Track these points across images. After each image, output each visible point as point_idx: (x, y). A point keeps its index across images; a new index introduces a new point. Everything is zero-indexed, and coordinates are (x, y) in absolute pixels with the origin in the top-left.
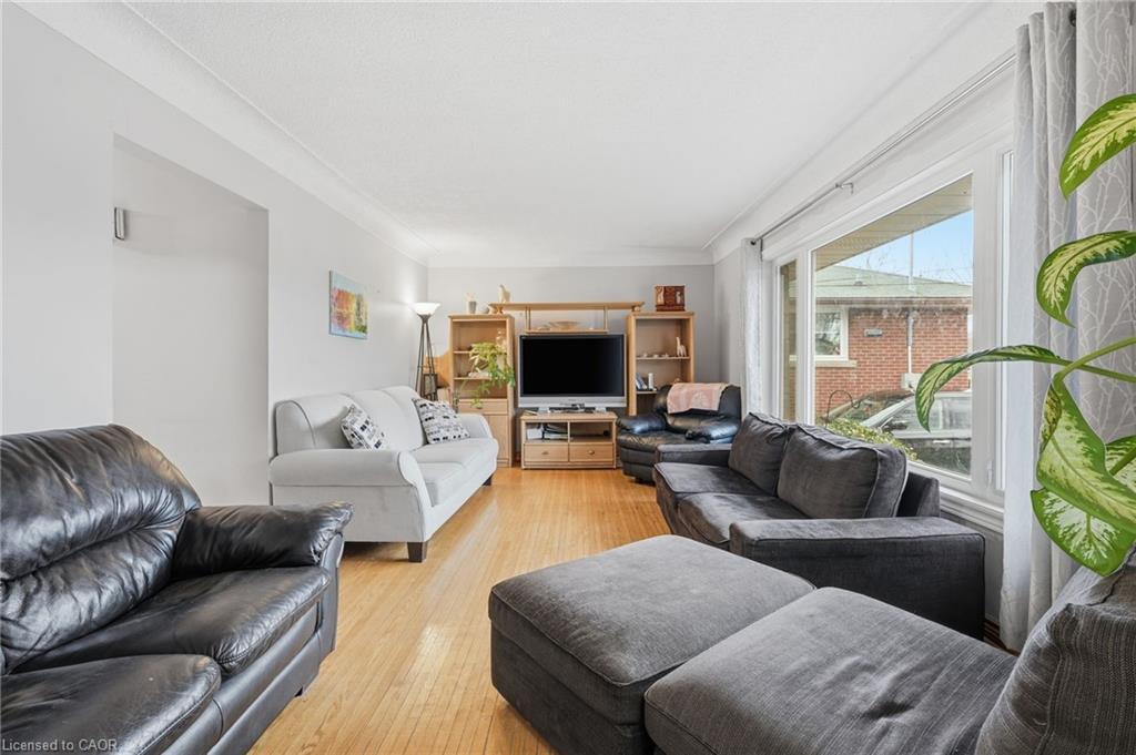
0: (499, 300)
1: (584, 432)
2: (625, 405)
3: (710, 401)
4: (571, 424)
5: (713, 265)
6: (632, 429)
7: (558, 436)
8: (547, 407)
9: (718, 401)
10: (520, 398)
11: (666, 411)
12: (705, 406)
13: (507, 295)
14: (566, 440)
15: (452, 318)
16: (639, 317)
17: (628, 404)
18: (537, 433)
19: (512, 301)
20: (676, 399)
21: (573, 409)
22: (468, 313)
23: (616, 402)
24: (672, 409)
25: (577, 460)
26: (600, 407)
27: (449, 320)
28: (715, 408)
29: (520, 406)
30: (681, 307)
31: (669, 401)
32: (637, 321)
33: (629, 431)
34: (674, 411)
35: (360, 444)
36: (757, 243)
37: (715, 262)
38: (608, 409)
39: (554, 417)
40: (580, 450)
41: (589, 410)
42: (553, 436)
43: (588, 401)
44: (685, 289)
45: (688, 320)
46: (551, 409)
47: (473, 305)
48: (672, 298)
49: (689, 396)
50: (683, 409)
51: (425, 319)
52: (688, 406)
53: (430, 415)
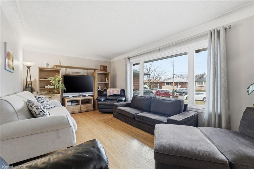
0: (58, 64)
1: (84, 102)
2: (93, 94)
3: (118, 92)
4: (81, 100)
5: (111, 62)
6: (102, 100)
7: (76, 104)
8: (71, 96)
9: (120, 92)
10: (63, 94)
11: (107, 95)
12: (117, 93)
13: (60, 63)
14: (79, 105)
15: (39, 68)
16: (98, 72)
17: (94, 94)
18: (69, 103)
19: (62, 65)
20: (109, 92)
21: (80, 96)
22: (45, 67)
23: (91, 93)
24: (108, 94)
25: (83, 110)
26: (87, 95)
27: (38, 69)
28: (120, 94)
29: (63, 96)
30: (106, 71)
31: (107, 93)
32: (98, 73)
33: (100, 101)
34: (109, 95)
35: (44, 115)
36: (129, 58)
37: (111, 61)
38: (89, 96)
39: (74, 99)
40: (83, 107)
41: (85, 96)
42: (74, 104)
43: (84, 94)
44: (107, 67)
45: (109, 74)
46: (73, 96)
47: (48, 65)
48: (105, 68)
49: (113, 91)
50: (112, 94)
51: (29, 67)
52: (113, 94)
53: (43, 101)
